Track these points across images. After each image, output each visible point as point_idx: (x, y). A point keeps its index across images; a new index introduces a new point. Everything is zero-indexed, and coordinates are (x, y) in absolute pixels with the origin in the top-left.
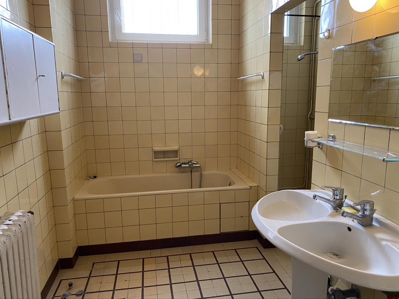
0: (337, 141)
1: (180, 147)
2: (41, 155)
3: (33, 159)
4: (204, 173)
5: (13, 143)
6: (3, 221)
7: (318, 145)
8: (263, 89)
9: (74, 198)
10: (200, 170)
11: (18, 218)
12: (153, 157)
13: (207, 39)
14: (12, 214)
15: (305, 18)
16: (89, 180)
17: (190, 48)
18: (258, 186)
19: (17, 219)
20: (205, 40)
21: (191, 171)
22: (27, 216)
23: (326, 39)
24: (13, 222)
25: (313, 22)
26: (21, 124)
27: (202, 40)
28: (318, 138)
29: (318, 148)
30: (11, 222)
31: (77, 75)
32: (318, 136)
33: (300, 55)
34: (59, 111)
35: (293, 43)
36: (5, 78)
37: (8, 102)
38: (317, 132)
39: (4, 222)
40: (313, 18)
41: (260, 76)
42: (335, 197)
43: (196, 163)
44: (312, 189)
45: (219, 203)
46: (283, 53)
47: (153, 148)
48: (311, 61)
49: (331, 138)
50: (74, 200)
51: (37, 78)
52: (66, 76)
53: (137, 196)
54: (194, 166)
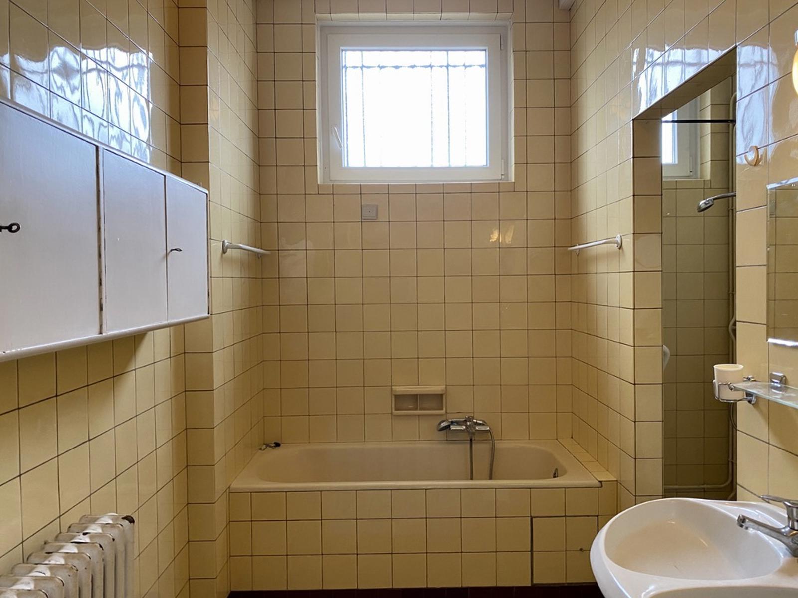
0: (791, 388)
1: (447, 387)
2: (171, 398)
3: (155, 406)
4: (499, 445)
5: (116, 376)
6: (72, 535)
7: (747, 396)
8: (621, 271)
9: (229, 488)
10: (490, 438)
11: (103, 530)
12: (393, 406)
13: (506, 174)
14: (93, 521)
15: (711, 125)
16: (264, 449)
17: (471, 193)
18: (617, 481)
19: (100, 531)
20: (502, 175)
21: (471, 440)
22: (120, 526)
23: (751, 167)
24: (91, 538)
25: (729, 132)
26: (135, 340)
27: (495, 176)
28: (745, 379)
29: (749, 404)
30: (86, 539)
31: (255, 247)
32: (746, 377)
33: (704, 200)
34: (206, 315)
35: (688, 177)
36: (100, 255)
37: (101, 299)
38: (741, 367)
39: (74, 537)
40: (729, 125)
41: (615, 243)
42: (793, 524)
43: (481, 422)
44: (739, 501)
45: (529, 515)
46: (662, 198)
47: (393, 387)
48: (729, 211)
49: (777, 383)
50: (230, 493)
51: (167, 255)
52: (232, 248)
53: (354, 490)
54: (477, 430)
